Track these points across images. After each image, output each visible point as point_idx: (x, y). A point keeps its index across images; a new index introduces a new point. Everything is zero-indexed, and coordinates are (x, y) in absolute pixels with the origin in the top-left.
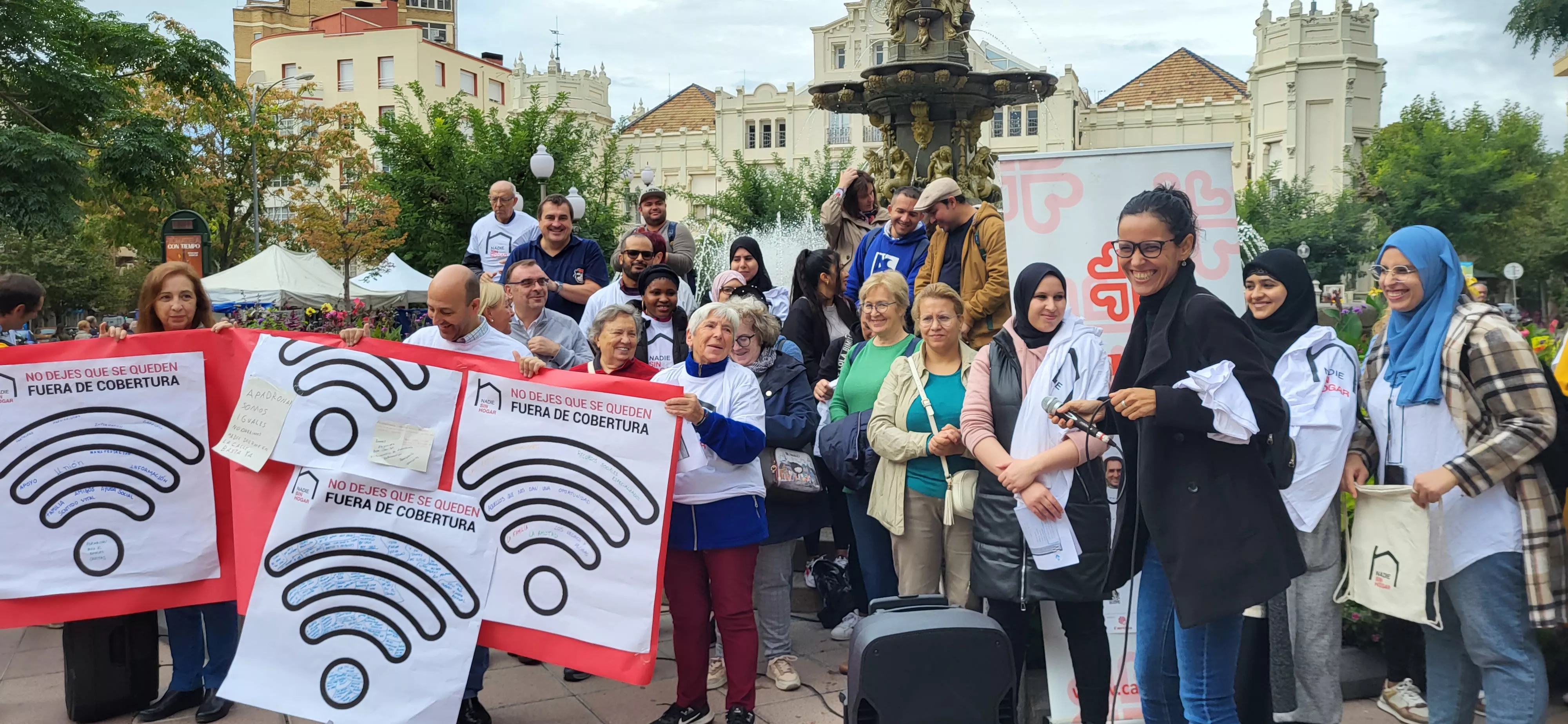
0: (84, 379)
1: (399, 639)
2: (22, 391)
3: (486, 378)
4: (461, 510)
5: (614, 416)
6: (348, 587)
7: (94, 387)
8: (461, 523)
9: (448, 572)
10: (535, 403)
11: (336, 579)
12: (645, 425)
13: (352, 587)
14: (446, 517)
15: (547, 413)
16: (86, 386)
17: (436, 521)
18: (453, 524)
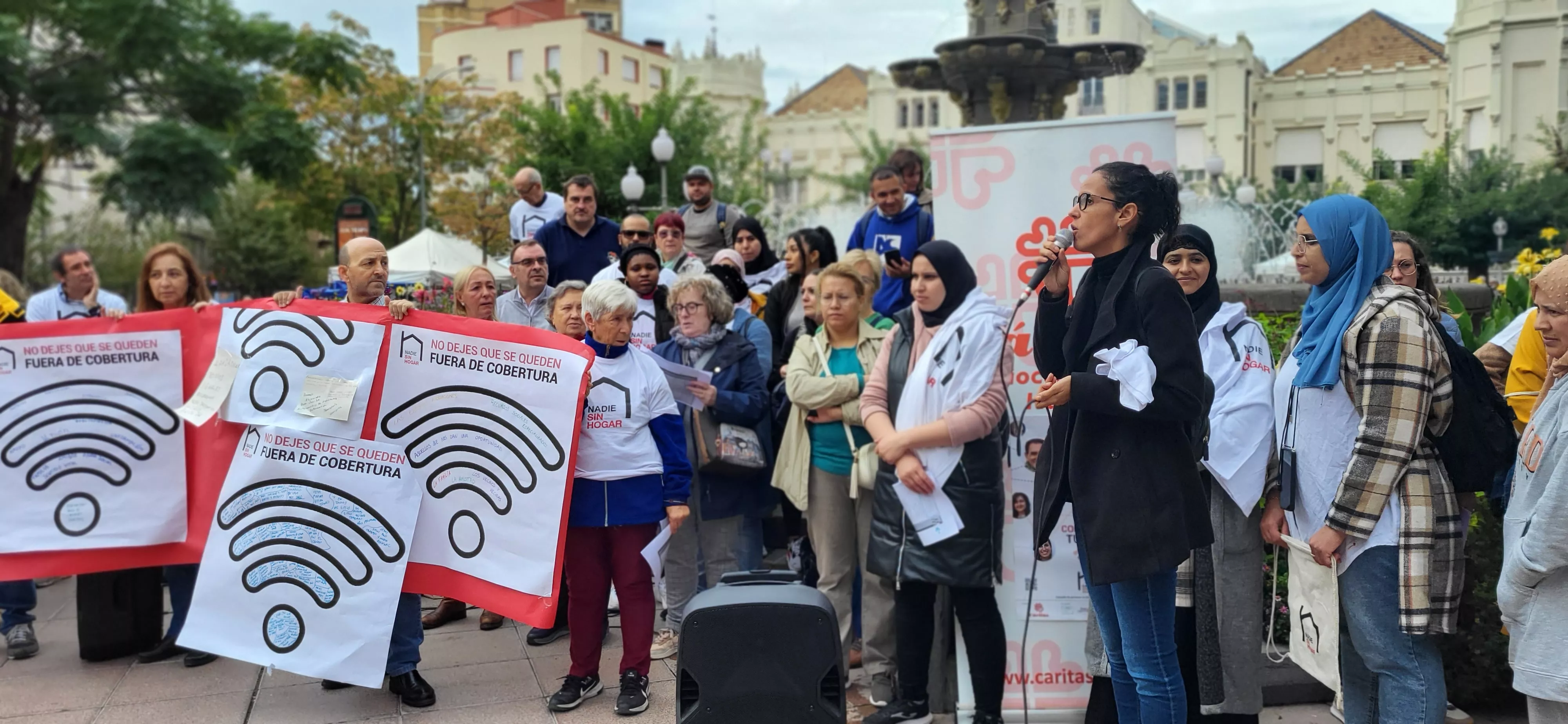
0: (74, 354)
1: (328, 585)
2: (20, 364)
3: (409, 330)
4: (385, 458)
5: (526, 366)
6: (280, 537)
7: (83, 361)
8: (385, 470)
9: (373, 518)
10: (452, 354)
11: (270, 530)
12: (555, 375)
13: (283, 536)
14: (370, 465)
15: (462, 364)
16: (76, 361)
17: (360, 469)
18: (378, 471)
